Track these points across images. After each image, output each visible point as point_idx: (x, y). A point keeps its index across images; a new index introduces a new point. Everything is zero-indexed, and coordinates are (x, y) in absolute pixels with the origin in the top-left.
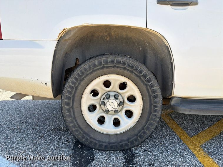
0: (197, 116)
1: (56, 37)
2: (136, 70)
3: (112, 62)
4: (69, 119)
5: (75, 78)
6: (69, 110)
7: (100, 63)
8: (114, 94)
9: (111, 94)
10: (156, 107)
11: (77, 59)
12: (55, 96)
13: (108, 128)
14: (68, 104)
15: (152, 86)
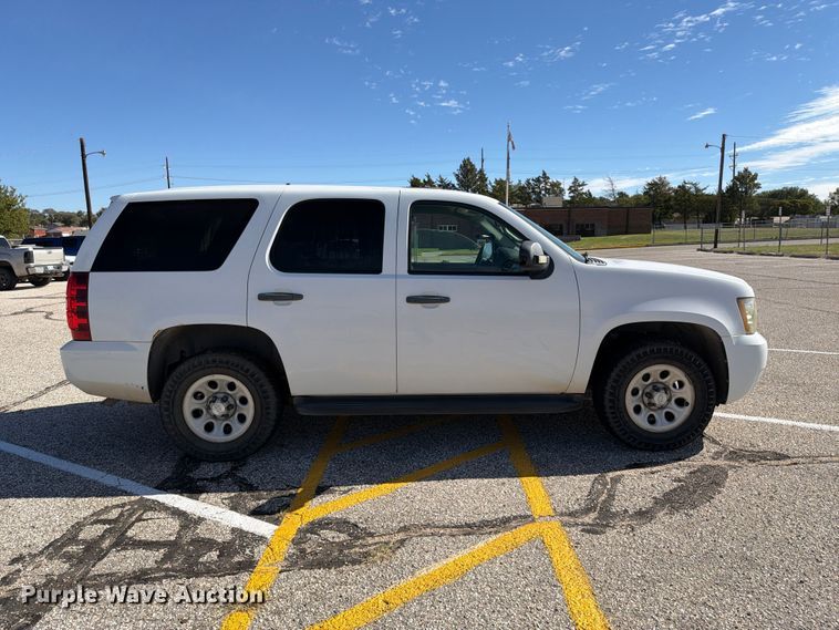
0: (327, 417)
1: (151, 339)
2: (242, 369)
3: (214, 361)
4: (170, 427)
5: (174, 381)
6: (168, 416)
7: (200, 364)
8: (222, 395)
9: (218, 395)
10: (268, 408)
11: (182, 352)
12: (154, 400)
13: (217, 436)
14: (167, 410)
15: (261, 386)
